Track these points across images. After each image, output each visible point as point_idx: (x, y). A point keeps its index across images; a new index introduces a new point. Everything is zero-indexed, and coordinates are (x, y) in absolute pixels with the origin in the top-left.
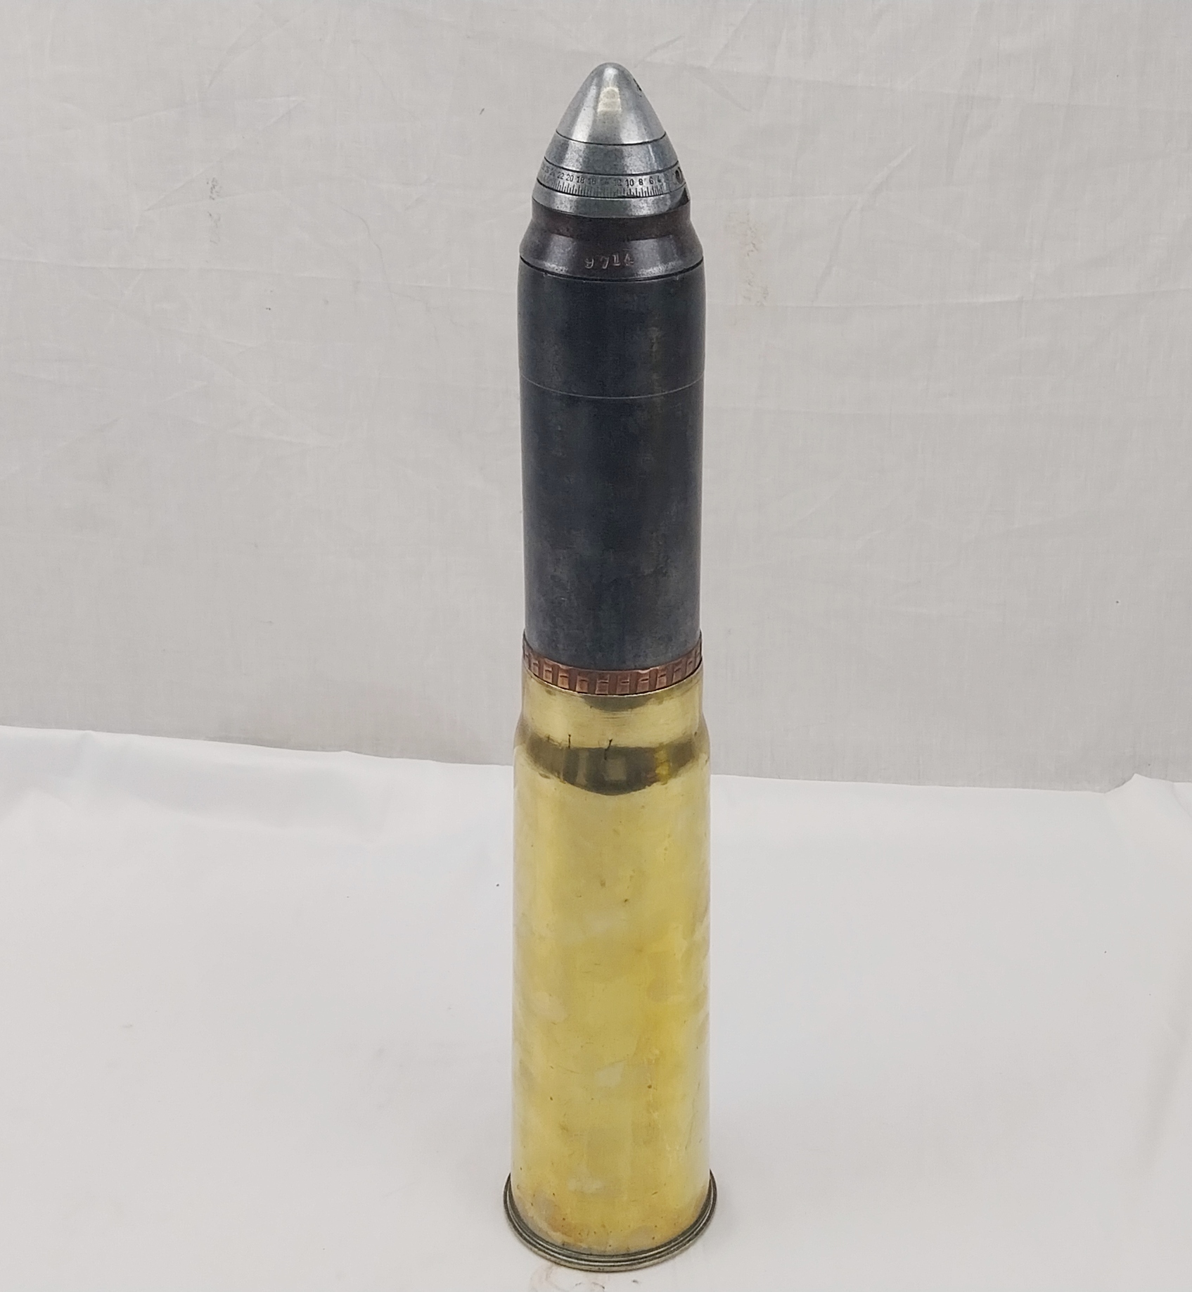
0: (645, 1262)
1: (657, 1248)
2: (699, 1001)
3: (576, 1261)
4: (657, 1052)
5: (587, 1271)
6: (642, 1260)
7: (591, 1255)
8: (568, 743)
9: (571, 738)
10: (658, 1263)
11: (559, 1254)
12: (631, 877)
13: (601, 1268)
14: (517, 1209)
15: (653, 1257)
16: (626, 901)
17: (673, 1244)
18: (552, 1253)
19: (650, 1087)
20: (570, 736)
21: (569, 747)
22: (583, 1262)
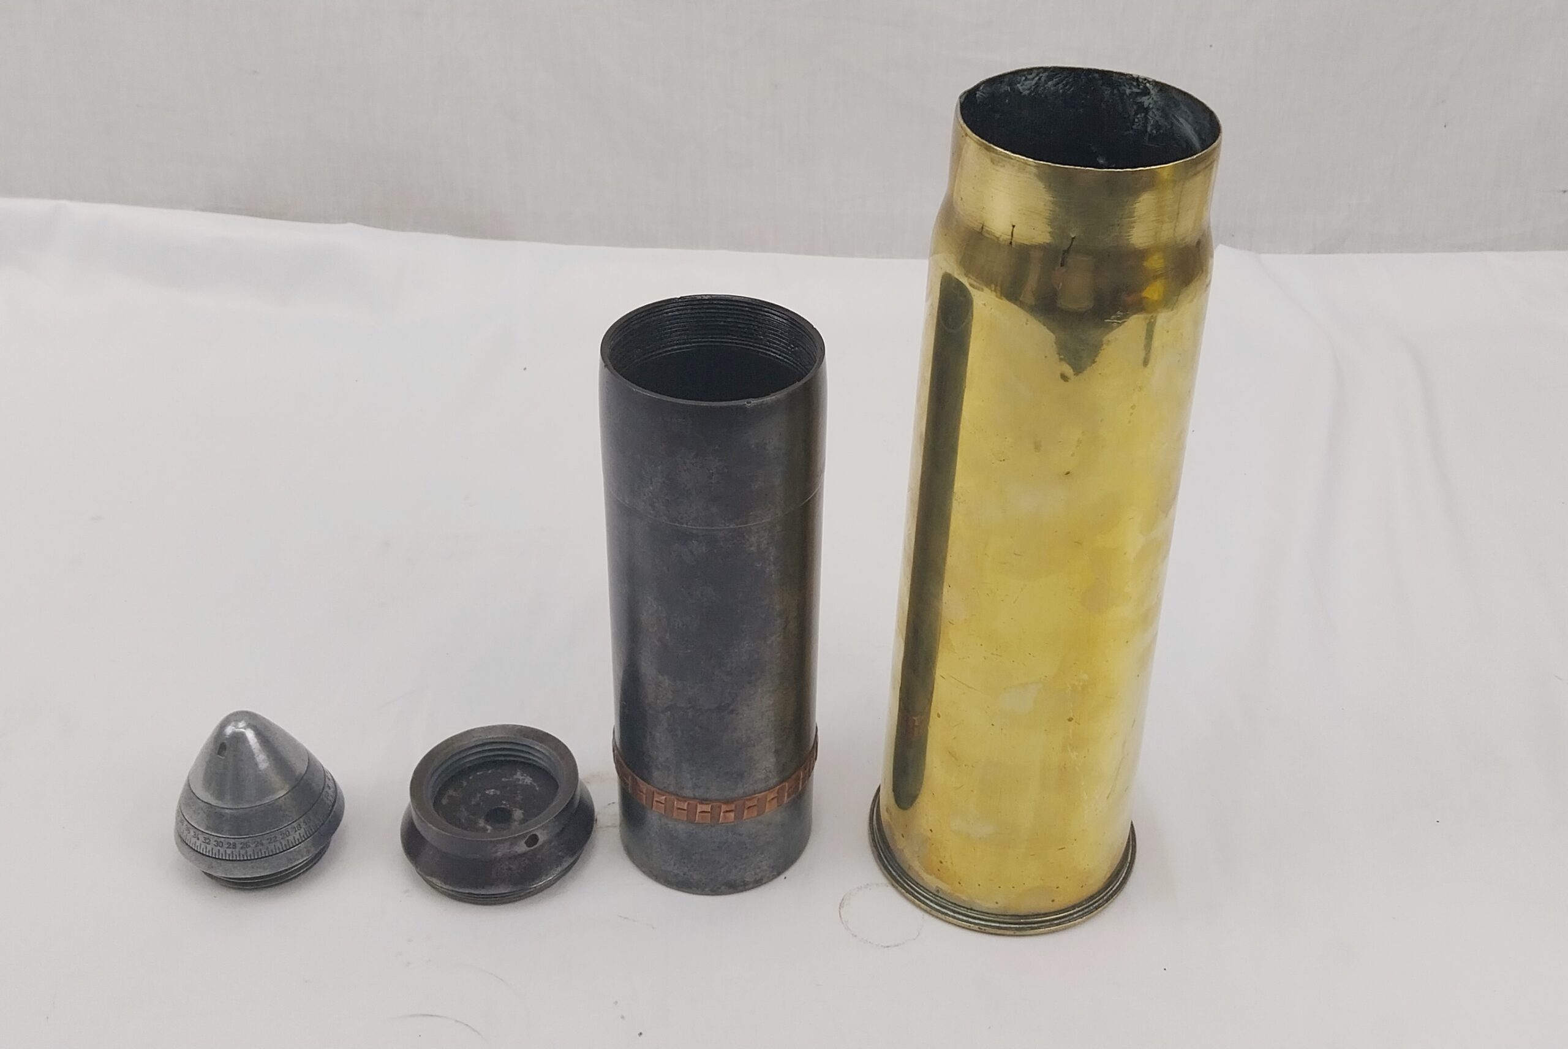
0: (1039, 928)
1: (1055, 913)
2: (1147, 618)
3: (952, 914)
4: (1085, 677)
5: (964, 928)
6: (1036, 925)
7: (971, 909)
8: (1010, 237)
9: (1015, 229)
10: (1054, 932)
11: (931, 901)
12: (1079, 441)
13: (983, 928)
14: (883, 832)
15: (1051, 923)
16: (1068, 473)
17: (1077, 909)
18: (923, 898)
19: (1070, 720)
20: (1014, 226)
21: (1011, 243)
22: (961, 917)
